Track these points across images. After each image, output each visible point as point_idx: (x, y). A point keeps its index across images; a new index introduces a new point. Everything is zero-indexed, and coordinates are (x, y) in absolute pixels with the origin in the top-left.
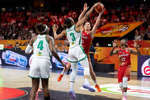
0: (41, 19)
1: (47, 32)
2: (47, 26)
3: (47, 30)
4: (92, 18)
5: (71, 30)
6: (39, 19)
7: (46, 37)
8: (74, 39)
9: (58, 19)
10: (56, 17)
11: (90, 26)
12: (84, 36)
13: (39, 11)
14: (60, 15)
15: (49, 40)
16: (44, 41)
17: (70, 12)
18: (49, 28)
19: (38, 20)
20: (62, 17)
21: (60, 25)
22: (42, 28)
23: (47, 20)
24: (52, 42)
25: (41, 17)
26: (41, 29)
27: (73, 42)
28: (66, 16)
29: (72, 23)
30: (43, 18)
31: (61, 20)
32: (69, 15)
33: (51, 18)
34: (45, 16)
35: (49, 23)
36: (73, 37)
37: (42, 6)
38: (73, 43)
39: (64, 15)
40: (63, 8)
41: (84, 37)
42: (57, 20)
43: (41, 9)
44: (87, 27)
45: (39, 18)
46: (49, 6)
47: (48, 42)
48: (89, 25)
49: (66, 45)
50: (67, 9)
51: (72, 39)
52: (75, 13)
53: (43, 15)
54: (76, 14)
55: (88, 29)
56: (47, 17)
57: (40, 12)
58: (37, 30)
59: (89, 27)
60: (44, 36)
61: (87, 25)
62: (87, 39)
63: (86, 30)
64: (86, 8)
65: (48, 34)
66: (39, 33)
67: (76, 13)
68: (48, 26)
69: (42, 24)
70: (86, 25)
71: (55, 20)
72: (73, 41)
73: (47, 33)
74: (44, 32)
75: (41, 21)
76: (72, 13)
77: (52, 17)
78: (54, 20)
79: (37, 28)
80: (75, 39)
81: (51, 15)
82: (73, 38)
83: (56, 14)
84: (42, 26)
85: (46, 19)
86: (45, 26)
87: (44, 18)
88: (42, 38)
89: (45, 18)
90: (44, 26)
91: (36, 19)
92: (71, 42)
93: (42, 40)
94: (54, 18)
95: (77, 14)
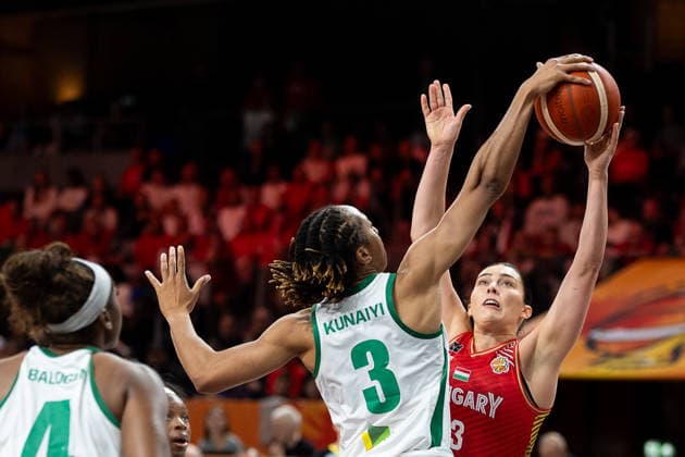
0: (58, 213)
1: (109, 325)
2: (102, 276)
3: (110, 306)
4: (511, 213)
5: (361, 317)
6: (38, 210)
7: (93, 366)
8: (386, 397)
9: (210, 211)
10: (187, 196)
11: (518, 292)
12: (466, 387)
13: (39, 137)
14: (227, 176)
15: (125, 398)
16: (74, 407)
17: (318, 158)
18: (124, 291)
19: (35, 220)
20: (246, 194)
21: (223, 271)
22: (60, 289)
23: (110, 219)
24: (147, 412)
25: (61, 190)
26: (55, 299)
27: (381, 420)
28: (283, 188)
29: (363, 256)
30: (73, 198)
31: (230, 221)
32: (304, 178)
33: (147, 206)
34: (97, 183)
35: (130, 247)
36: (373, 375)
37: (69, 91)
38: (376, 434)
39: (258, 181)
40: (255, 120)
41: (469, 401)
42: (196, 224)
43: (55, 123)
44: (496, 305)
45: (37, 199)
46: (128, 101)
47: (116, 416)
48: (510, 284)
49: (274, 440)
50: (290, 124)
51: (370, 394)
52: (357, 163)
53: (76, 180)
54: (369, 174)
55: (499, 316)
56: (111, 197)
57: (52, 149)
58: (15, 308)
59: (511, 299)
60: (79, 359)
61: (493, 284)
62: (492, 414)
63: (486, 330)
64: (442, 122)
65: (116, 343)
66: (33, 333)
67: (371, 165)
68: (117, 277)
69: (63, 252)
70: (485, 282)
71: (183, 223)
72: (379, 409)
73: (109, 336)
74: (76, 323)
75: (55, 226)
76: (332, 163)
77: (156, 195)
78: (170, 225)
79: (14, 293)
80: (393, 393)
81: (147, 177)
82: (376, 384)
83: (188, 170)
84: (58, 277)
85: (102, 209)
86: (91, 272)
87: (87, 204)
88: (64, 378)
89: (98, 201)
90: (83, 273)
91: (12, 206)
92: (357, 421)
93: (57, 394)
94: (173, 207)
95: (377, 174)
